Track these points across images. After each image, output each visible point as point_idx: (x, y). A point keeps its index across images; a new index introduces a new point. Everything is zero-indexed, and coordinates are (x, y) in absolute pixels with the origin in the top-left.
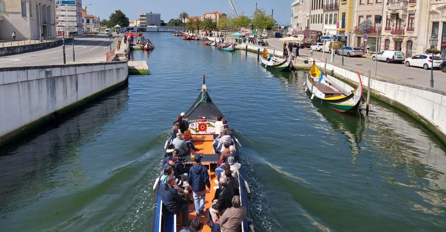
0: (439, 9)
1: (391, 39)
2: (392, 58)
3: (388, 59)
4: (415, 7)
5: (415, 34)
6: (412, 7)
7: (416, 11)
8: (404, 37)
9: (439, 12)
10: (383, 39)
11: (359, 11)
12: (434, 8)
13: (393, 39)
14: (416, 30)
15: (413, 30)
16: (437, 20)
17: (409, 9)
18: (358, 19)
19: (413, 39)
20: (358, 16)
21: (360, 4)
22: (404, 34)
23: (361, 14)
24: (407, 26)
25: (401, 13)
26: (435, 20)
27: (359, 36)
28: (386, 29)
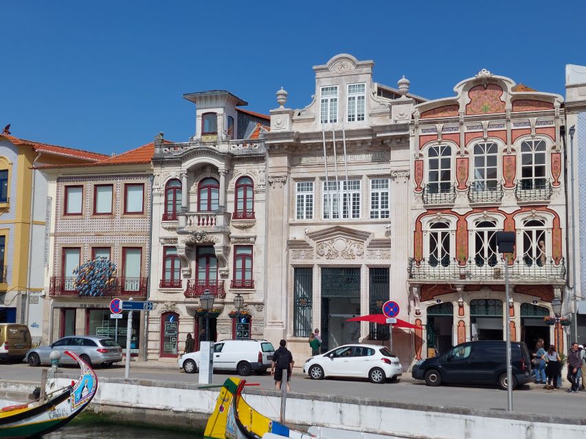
0: (313, 236)
1: (182, 310)
2: (257, 361)
3: (242, 364)
4: (252, 230)
5: (256, 297)
6: (244, 228)
7: (255, 238)
8: (224, 303)
9: (312, 243)
10: (155, 313)
11: (62, 235)
12: (298, 234)
13: (190, 310)
14: (259, 286)
15: (252, 287)
16: (308, 262)
17: (235, 233)
18: (59, 259)
19: (252, 310)
20: (59, 250)
21: (66, 213)
22: (224, 296)
23: (71, 242)
24: (231, 277)
25: (219, 242)
26: (301, 261)
27: (67, 305)
28: (163, 284)
